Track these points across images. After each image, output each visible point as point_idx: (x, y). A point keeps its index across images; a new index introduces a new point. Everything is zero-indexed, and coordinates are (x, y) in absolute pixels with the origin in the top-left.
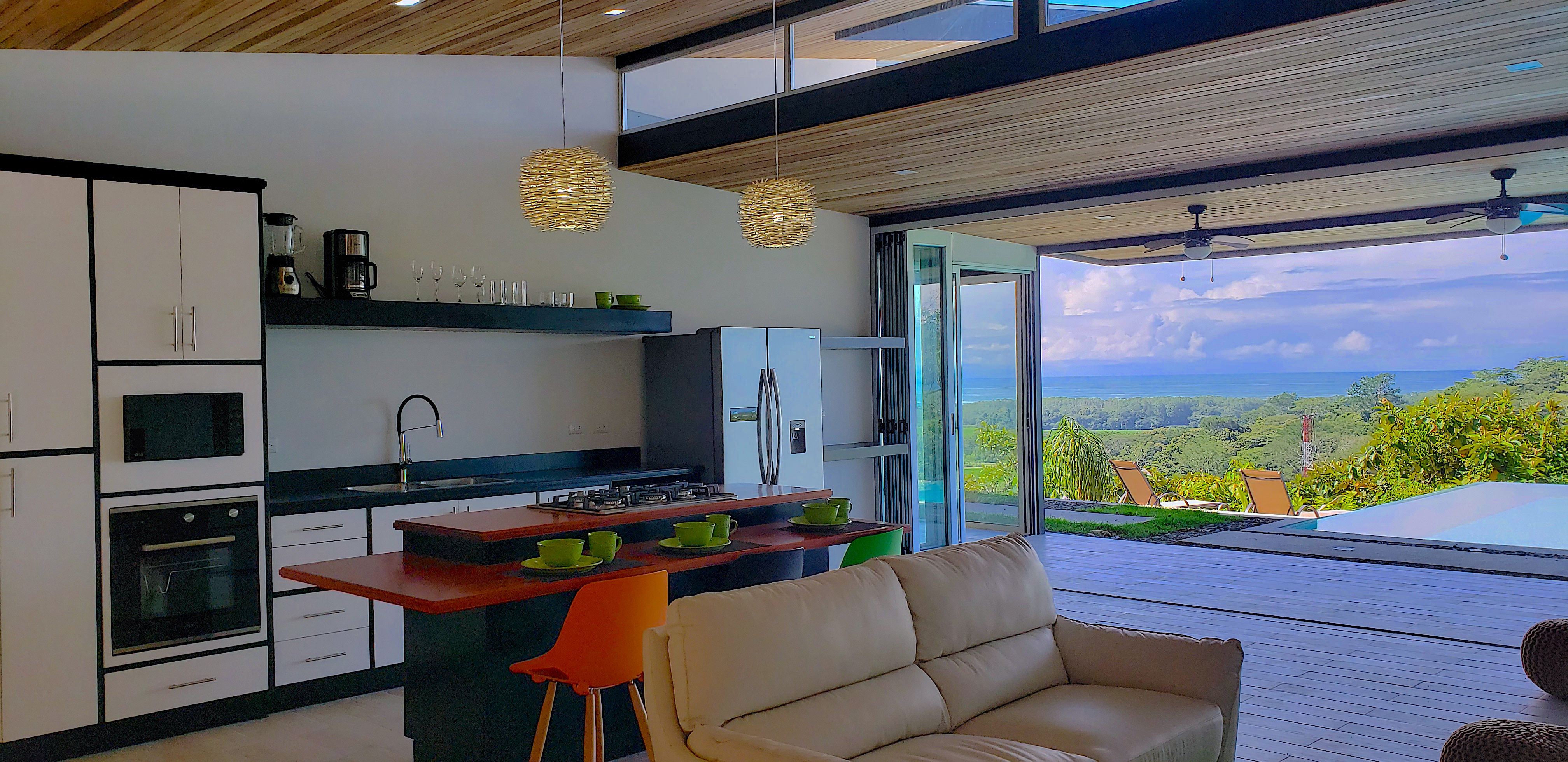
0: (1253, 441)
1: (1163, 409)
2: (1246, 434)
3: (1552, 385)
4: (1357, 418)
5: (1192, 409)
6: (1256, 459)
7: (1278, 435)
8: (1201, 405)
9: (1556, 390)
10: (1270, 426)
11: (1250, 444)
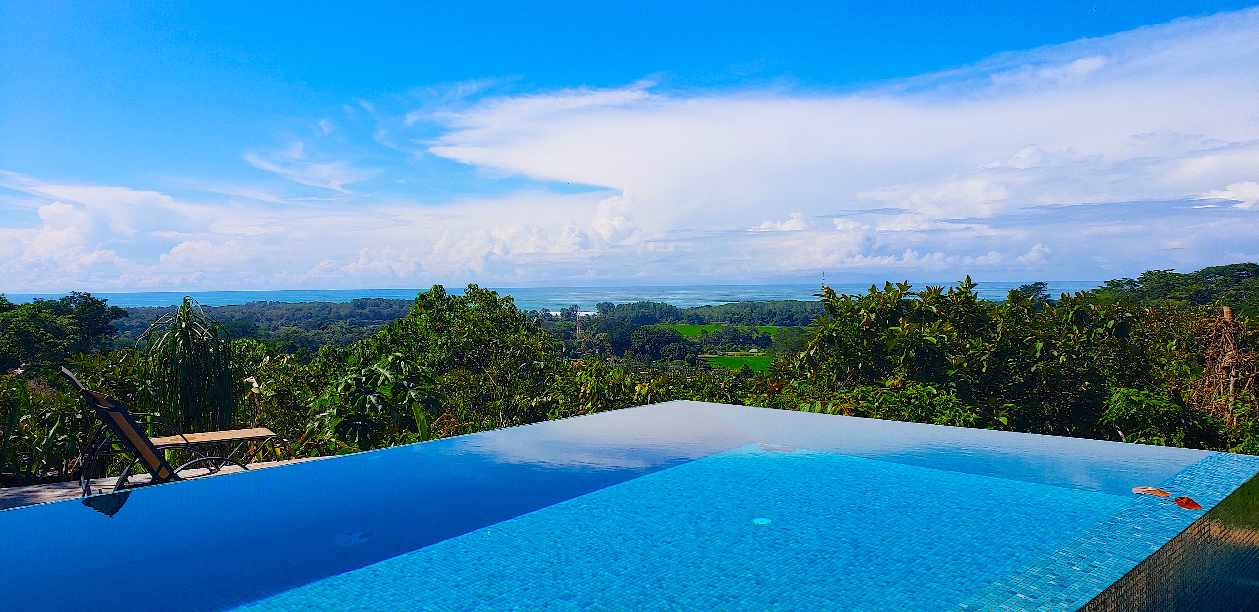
3: (1165, 292)
9: (1168, 296)
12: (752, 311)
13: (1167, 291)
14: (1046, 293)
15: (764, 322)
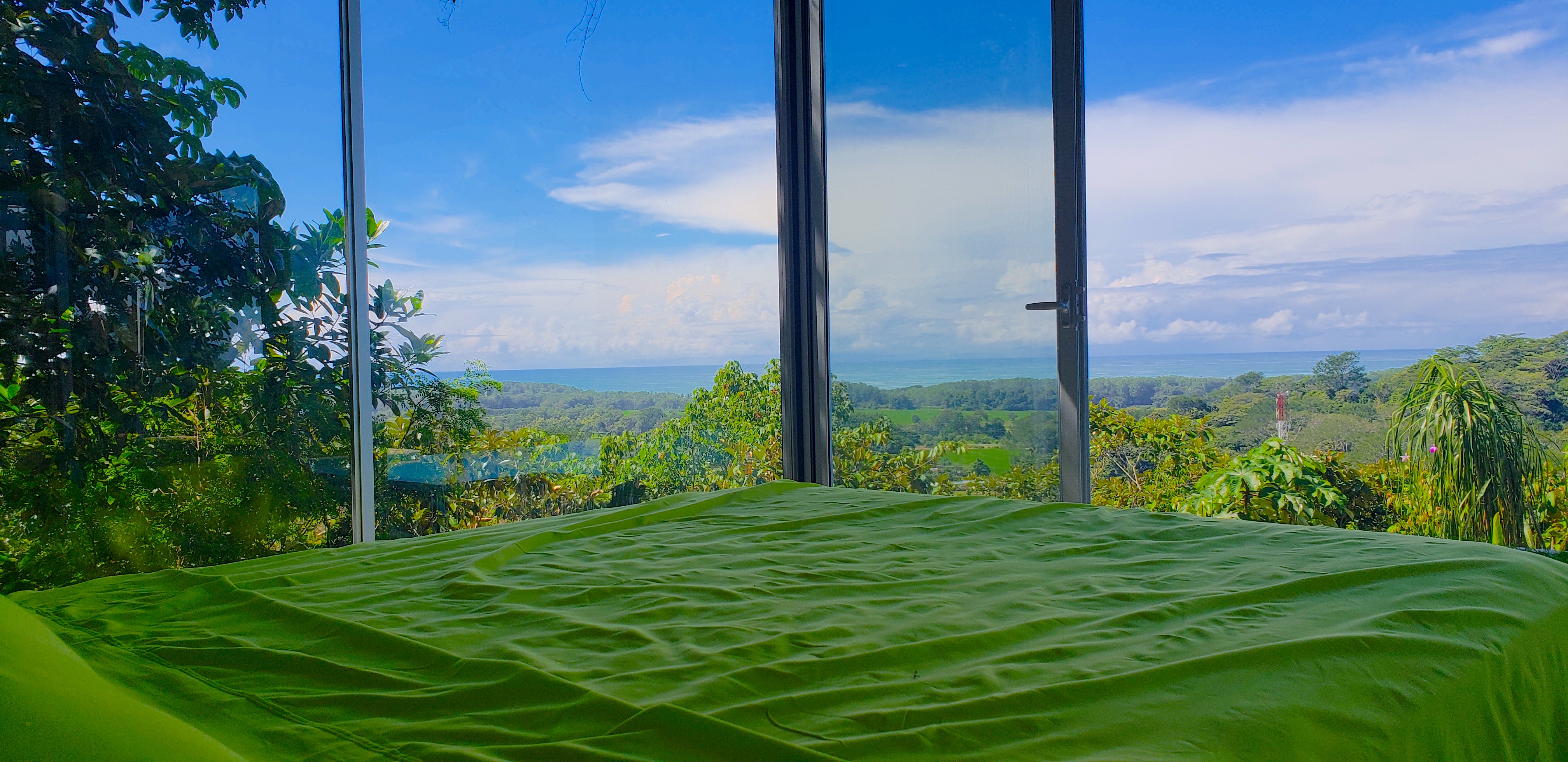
0: (1221, 420)
1: (1126, 390)
2: (1213, 413)
3: (1513, 362)
4: (1323, 396)
5: (1155, 388)
6: (1224, 437)
7: (1245, 414)
8: (1164, 385)
9: (1518, 367)
10: (1237, 405)
11: (1218, 423)
12: (975, 392)
13: (1516, 360)
14: (1359, 365)
15: (991, 405)
